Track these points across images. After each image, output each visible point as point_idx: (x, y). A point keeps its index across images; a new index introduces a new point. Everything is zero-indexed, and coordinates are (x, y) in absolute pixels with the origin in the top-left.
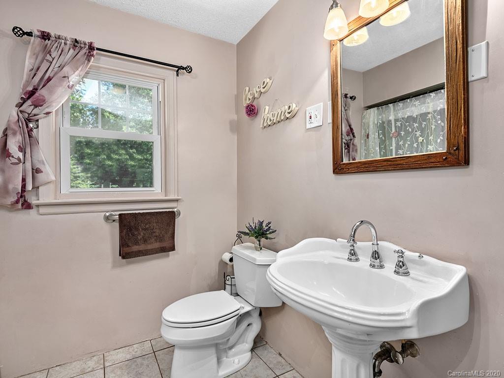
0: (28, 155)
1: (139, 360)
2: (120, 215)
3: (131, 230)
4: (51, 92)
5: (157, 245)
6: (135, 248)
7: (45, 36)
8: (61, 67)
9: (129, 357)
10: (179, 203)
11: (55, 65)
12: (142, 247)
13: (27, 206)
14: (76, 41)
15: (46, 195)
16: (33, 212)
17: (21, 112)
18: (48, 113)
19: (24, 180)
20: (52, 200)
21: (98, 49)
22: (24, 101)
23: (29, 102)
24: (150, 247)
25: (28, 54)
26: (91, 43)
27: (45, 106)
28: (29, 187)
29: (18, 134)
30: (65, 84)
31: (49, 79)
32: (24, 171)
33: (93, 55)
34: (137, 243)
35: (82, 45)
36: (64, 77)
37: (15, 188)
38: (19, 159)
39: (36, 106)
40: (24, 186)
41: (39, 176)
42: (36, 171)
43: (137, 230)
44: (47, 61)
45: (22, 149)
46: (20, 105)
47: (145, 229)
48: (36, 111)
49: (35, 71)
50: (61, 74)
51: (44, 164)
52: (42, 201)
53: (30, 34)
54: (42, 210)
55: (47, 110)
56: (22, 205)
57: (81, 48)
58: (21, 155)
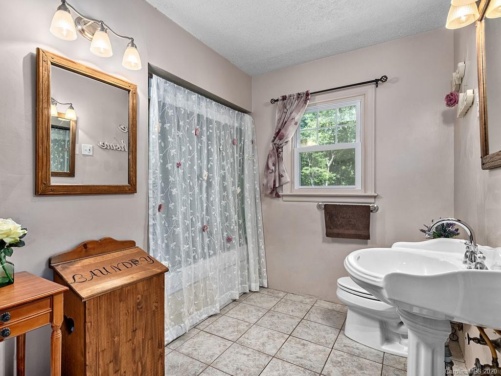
0: (277, 168)
1: (335, 313)
2: (325, 205)
3: (332, 216)
4: (286, 130)
5: (352, 232)
6: (335, 231)
7: (284, 98)
8: (291, 113)
9: (330, 308)
10: (377, 199)
11: (289, 112)
12: (341, 231)
13: (278, 196)
14: (299, 94)
15: (286, 190)
16: (280, 199)
17: (275, 144)
18: (287, 142)
19: (275, 181)
20: (289, 193)
21: (311, 94)
22: (275, 138)
23: (277, 138)
24: (347, 232)
25: (277, 111)
26: (307, 91)
27: (285, 138)
28: (277, 185)
29: (273, 157)
30: (293, 123)
31: (286, 123)
32: (275, 177)
33: (308, 99)
34: (336, 227)
35: (302, 95)
36: (292, 119)
37: (270, 186)
38: (272, 170)
39: (280, 140)
40: (275, 185)
41: (282, 178)
42: (281, 176)
43: (337, 217)
44: (285, 112)
45: (274, 165)
46: (273, 141)
47: (343, 218)
48: (281, 142)
49: (280, 120)
50: (291, 118)
51: (284, 172)
52: (284, 193)
53: (277, 100)
54: (285, 199)
55: (286, 140)
56: (276, 195)
57: (302, 97)
58: (273, 168)
